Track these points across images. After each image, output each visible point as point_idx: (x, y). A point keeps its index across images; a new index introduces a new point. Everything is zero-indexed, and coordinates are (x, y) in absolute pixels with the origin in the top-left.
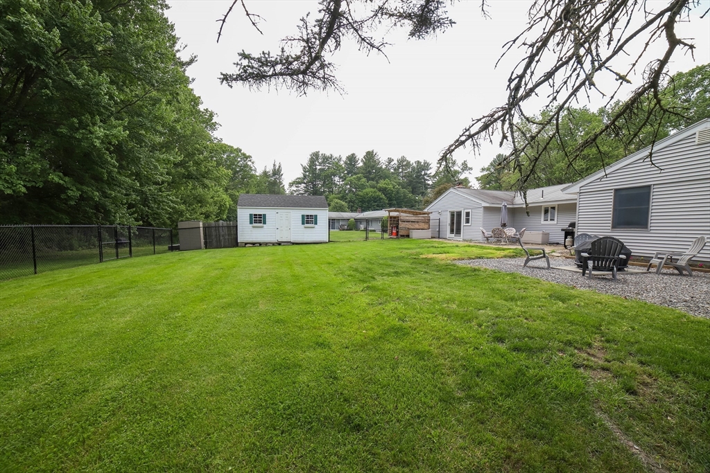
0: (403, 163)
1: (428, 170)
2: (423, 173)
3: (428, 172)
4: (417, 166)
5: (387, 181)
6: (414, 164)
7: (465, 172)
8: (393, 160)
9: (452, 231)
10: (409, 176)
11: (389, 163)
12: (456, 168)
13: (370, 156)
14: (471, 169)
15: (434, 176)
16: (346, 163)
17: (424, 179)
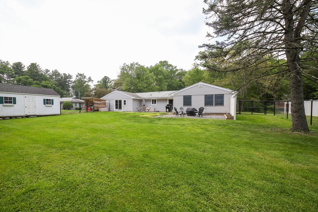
0: (56, 73)
1: (70, 79)
2: (68, 80)
3: (71, 80)
4: (64, 76)
5: (47, 82)
6: (62, 75)
7: (90, 82)
8: (49, 71)
9: (117, 108)
10: (59, 81)
11: (47, 72)
12: (86, 80)
13: (33, 66)
14: (93, 81)
15: (74, 82)
16: (13, 68)
17: (68, 83)
